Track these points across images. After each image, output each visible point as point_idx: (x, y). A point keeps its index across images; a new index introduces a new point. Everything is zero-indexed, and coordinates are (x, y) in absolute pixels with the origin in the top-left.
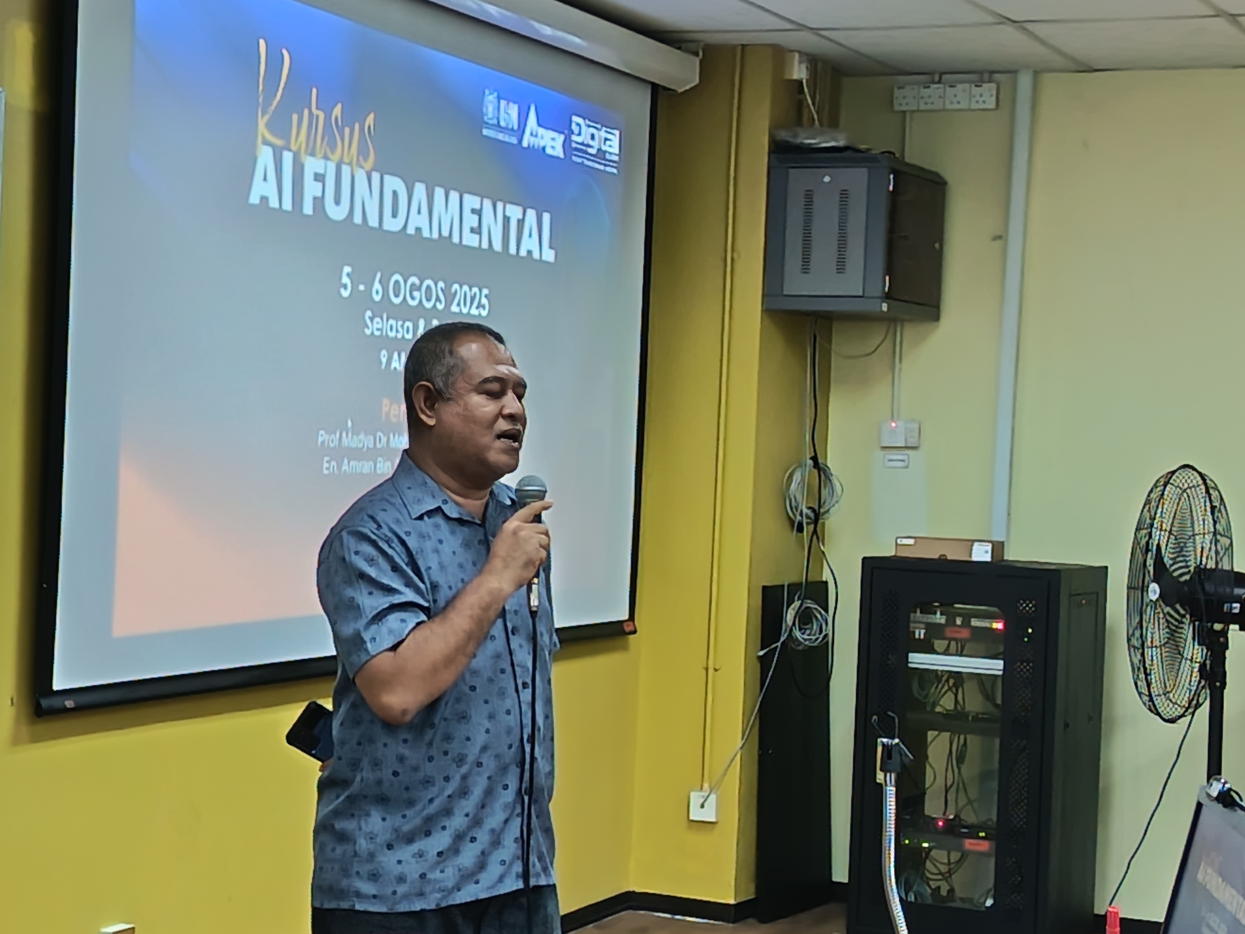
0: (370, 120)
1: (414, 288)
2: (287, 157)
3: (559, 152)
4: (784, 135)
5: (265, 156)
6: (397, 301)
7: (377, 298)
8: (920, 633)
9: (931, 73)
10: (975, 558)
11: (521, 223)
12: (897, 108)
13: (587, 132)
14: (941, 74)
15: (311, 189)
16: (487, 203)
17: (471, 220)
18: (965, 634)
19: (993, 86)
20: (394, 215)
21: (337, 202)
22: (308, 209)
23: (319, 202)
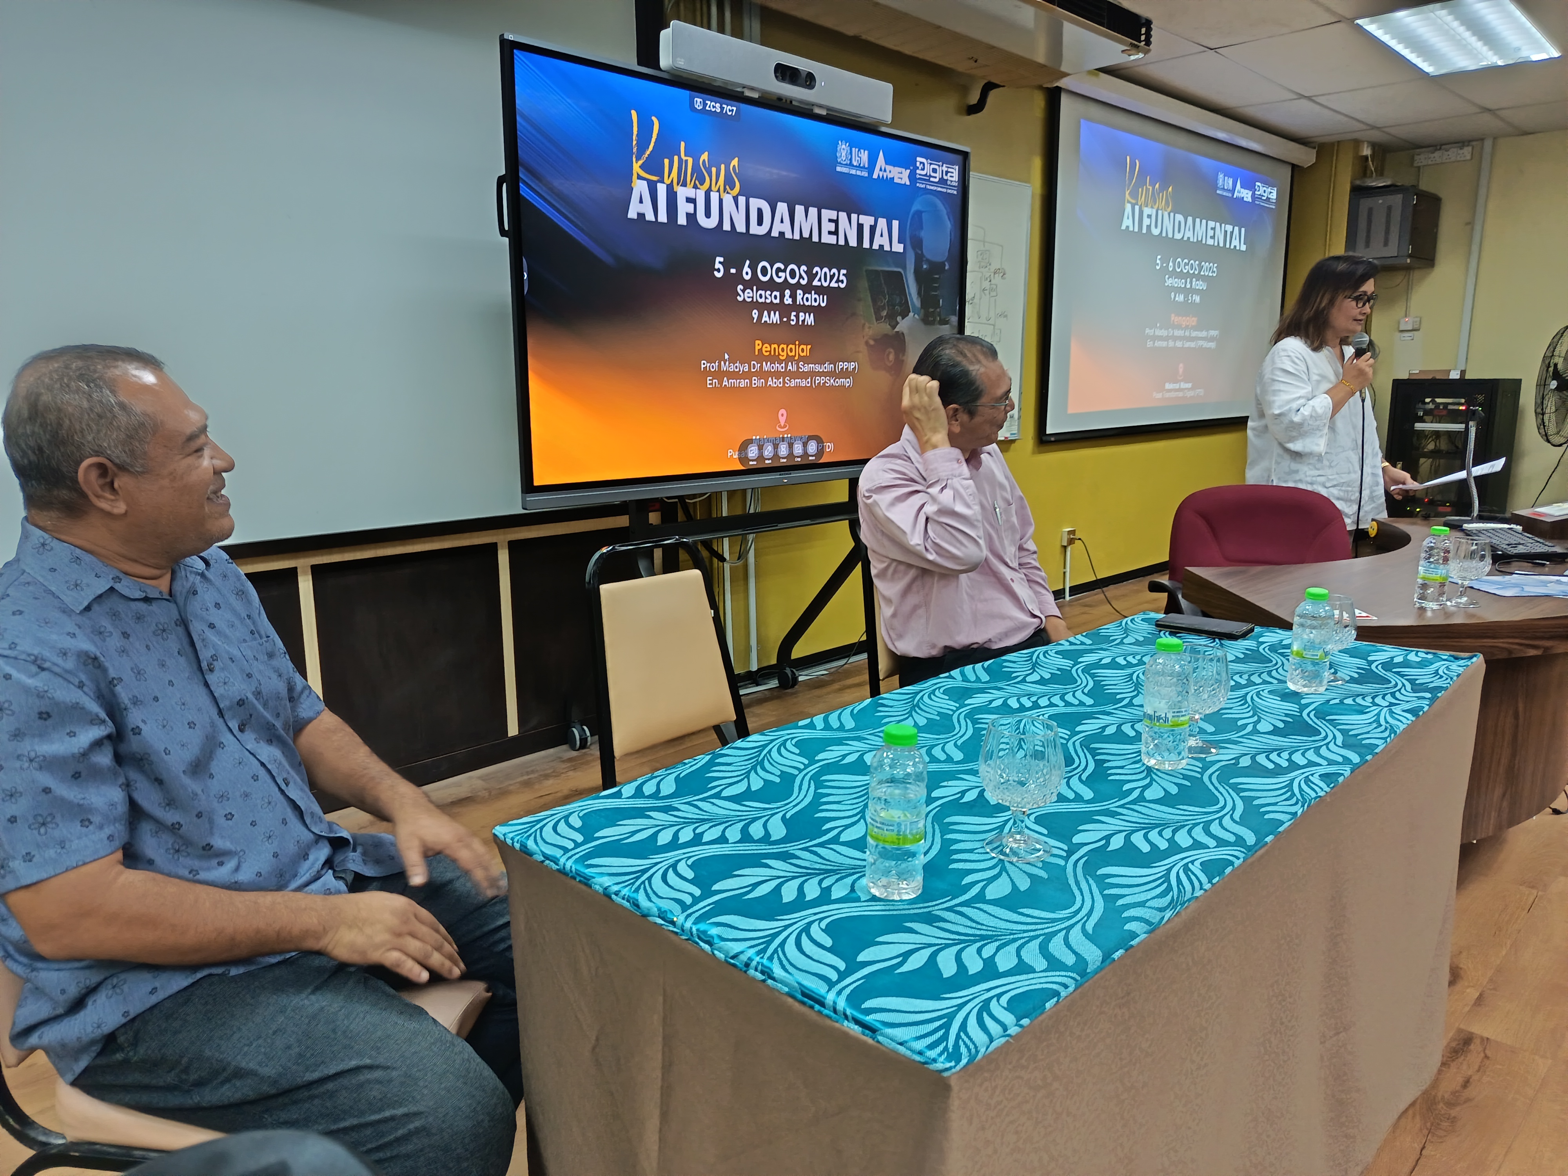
0: (1170, 189)
1: (1186, 264)
2: (1137, 208)
3: (1250, 200)
4: (1358, 182)
5: (1128, 207)
6: (1179, 270)
7: (1171, 269)
8: (1421, 413)
9: (1436, 146)
10: (1451, 377)
11: (1232, 233)
12: (1415, 165)
13: (1262, 189)
14: (1442, 145)
15: (1146, 221)
16: (1218, 224)
17: (1211, 233)
18: (1445, 413)
19: (1470, 148)
20: (1179, 231)
21: (1156, 227)
22: (1144, 231)
23: (1149, 227)
